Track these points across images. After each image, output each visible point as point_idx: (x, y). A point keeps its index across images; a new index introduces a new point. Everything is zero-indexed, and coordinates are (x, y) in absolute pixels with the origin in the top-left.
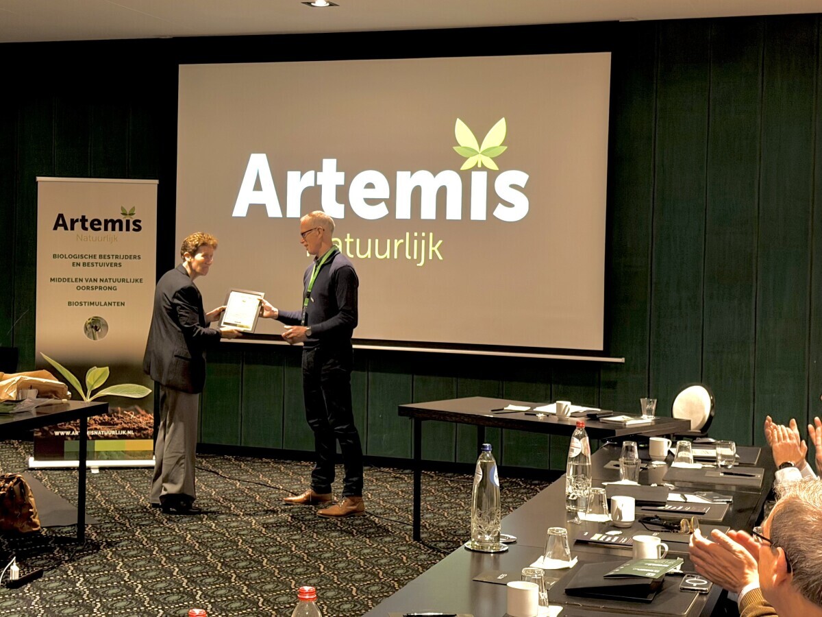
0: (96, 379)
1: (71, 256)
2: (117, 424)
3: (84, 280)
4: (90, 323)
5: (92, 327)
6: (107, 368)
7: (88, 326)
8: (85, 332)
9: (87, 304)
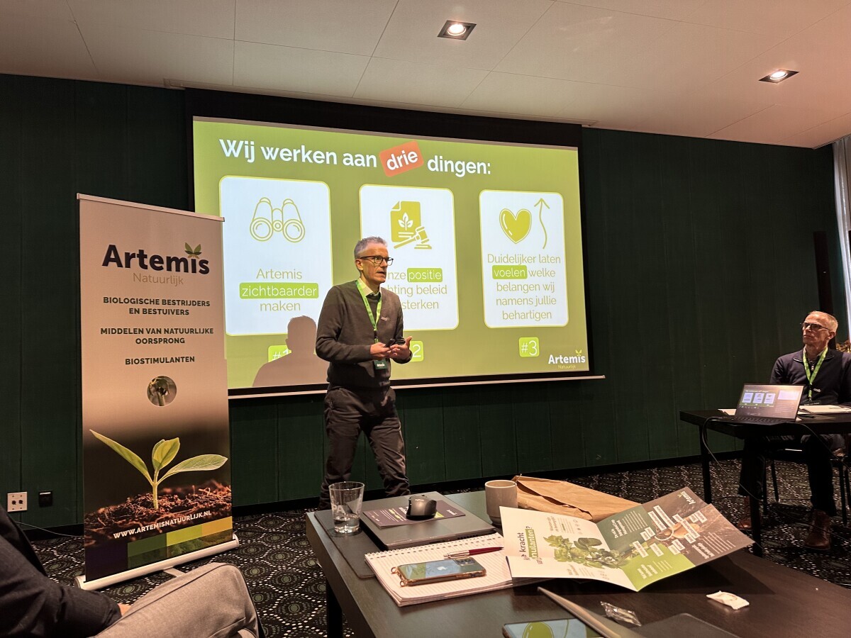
0: (164, 456)
1: (127, 301)
2: (192, 507)
3: (145, 331)
4: (154, 385)
5: (157, 390)
6: (178, 438)
7: (153, 389)
8: (149, 397)
9: (149, 361)
